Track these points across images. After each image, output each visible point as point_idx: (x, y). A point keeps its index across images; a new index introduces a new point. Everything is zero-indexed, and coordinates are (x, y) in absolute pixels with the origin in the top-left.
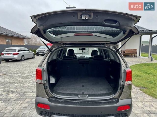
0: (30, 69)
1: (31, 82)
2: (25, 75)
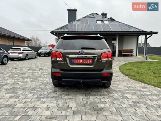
0: (36, 65)
1: (40, 72)
2: (33, 69)
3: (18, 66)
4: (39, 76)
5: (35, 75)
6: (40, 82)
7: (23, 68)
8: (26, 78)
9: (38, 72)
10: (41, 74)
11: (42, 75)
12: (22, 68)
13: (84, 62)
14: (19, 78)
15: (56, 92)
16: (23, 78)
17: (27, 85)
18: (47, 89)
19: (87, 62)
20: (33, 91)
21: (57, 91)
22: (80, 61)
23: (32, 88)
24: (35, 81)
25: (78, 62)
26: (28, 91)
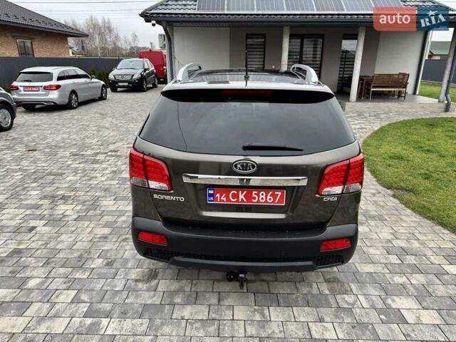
1: (108, 171)
2: (88, 153)
3: (45, 138)
4: (106, 190)
5: (94, 182)
6: (106, 218)
7: (60, 147)
8: (63, 197)
9: (104, 166)
10: (112, 180)
11: (116, 182)
12: (56, 146)
13: (255, 198)
14: (41, 199)
15: (156, 281)
16: (53, 198)
17: (63, 237)
18: (126, 261)
19: (266, 201)
20: (78, 275)
21: (160, 277)
22: (236, 196)
23: (79, 253)
24: (91, 213)
25: (228, 199)
26: (62, 270)
